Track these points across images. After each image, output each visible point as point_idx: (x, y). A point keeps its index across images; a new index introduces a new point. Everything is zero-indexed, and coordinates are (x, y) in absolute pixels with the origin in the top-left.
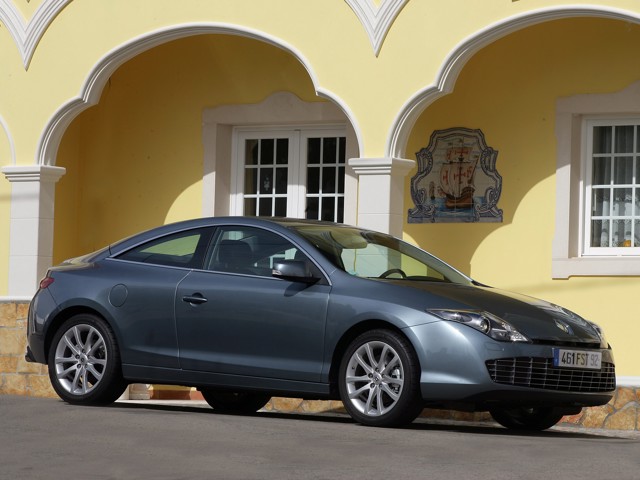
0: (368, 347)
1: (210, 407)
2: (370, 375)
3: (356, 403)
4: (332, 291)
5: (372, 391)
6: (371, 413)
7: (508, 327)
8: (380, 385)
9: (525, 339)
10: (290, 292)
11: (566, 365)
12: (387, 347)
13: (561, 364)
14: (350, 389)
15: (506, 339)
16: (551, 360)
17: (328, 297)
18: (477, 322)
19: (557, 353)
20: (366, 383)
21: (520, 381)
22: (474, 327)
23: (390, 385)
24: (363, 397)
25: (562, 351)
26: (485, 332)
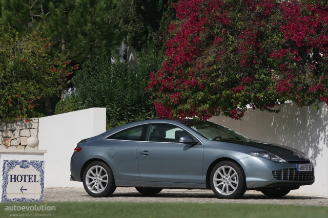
0: (223, 168)
1: (140, 194)
2: (224, 179)
3: (217, 189)
4: (204, 147)
5: (224, 185)
6: (224, 194)
7: (278, 158)
8: (228, 183)
9: (285, 161)
10: (185, 148)
11: (301, 171)
12: (231, 168)
13: (300, 170)
14: (215, 184)
15: (278, 162)
16: (296, 169)
17: (203, 149)
18: (266, 156)
19: (298, 166)
20: (222, 181)
21: (285, 178)
22: (265, 158)
23: (232, 183)
24: (220, 187)
25: (299, 165)
26: (270, 160)
